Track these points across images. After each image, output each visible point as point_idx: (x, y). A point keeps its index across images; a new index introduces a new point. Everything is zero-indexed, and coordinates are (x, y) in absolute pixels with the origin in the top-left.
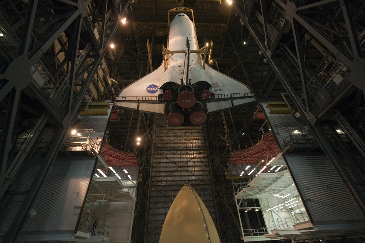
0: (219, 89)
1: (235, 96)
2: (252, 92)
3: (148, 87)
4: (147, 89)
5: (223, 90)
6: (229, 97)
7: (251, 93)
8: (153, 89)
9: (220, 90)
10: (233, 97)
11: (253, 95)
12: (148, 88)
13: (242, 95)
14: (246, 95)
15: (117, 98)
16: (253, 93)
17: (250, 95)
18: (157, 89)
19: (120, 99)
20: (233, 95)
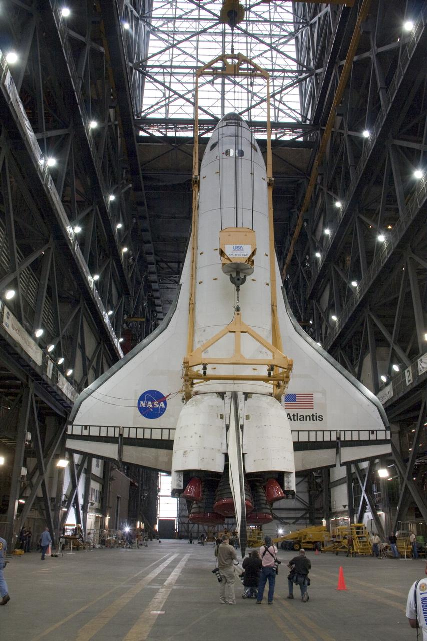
0: (313, 415)
1: (348, 438)
2: (388, 428)
3: (142, 398)
4: (139, 403)
5: (321, 418)
6: (334, 438)
7: (386, 430)
8: (153, 405)
9: (315, 417)
10: (342, 439)
11: (389, 437)
12: (142, 402)
13: (365, 436)
14: (373, 437)
15: (69, 427)
16: (389, 432)
17: (381, 436)
18: (163, 406)
19: (77, 431)
20: (342, 433)
